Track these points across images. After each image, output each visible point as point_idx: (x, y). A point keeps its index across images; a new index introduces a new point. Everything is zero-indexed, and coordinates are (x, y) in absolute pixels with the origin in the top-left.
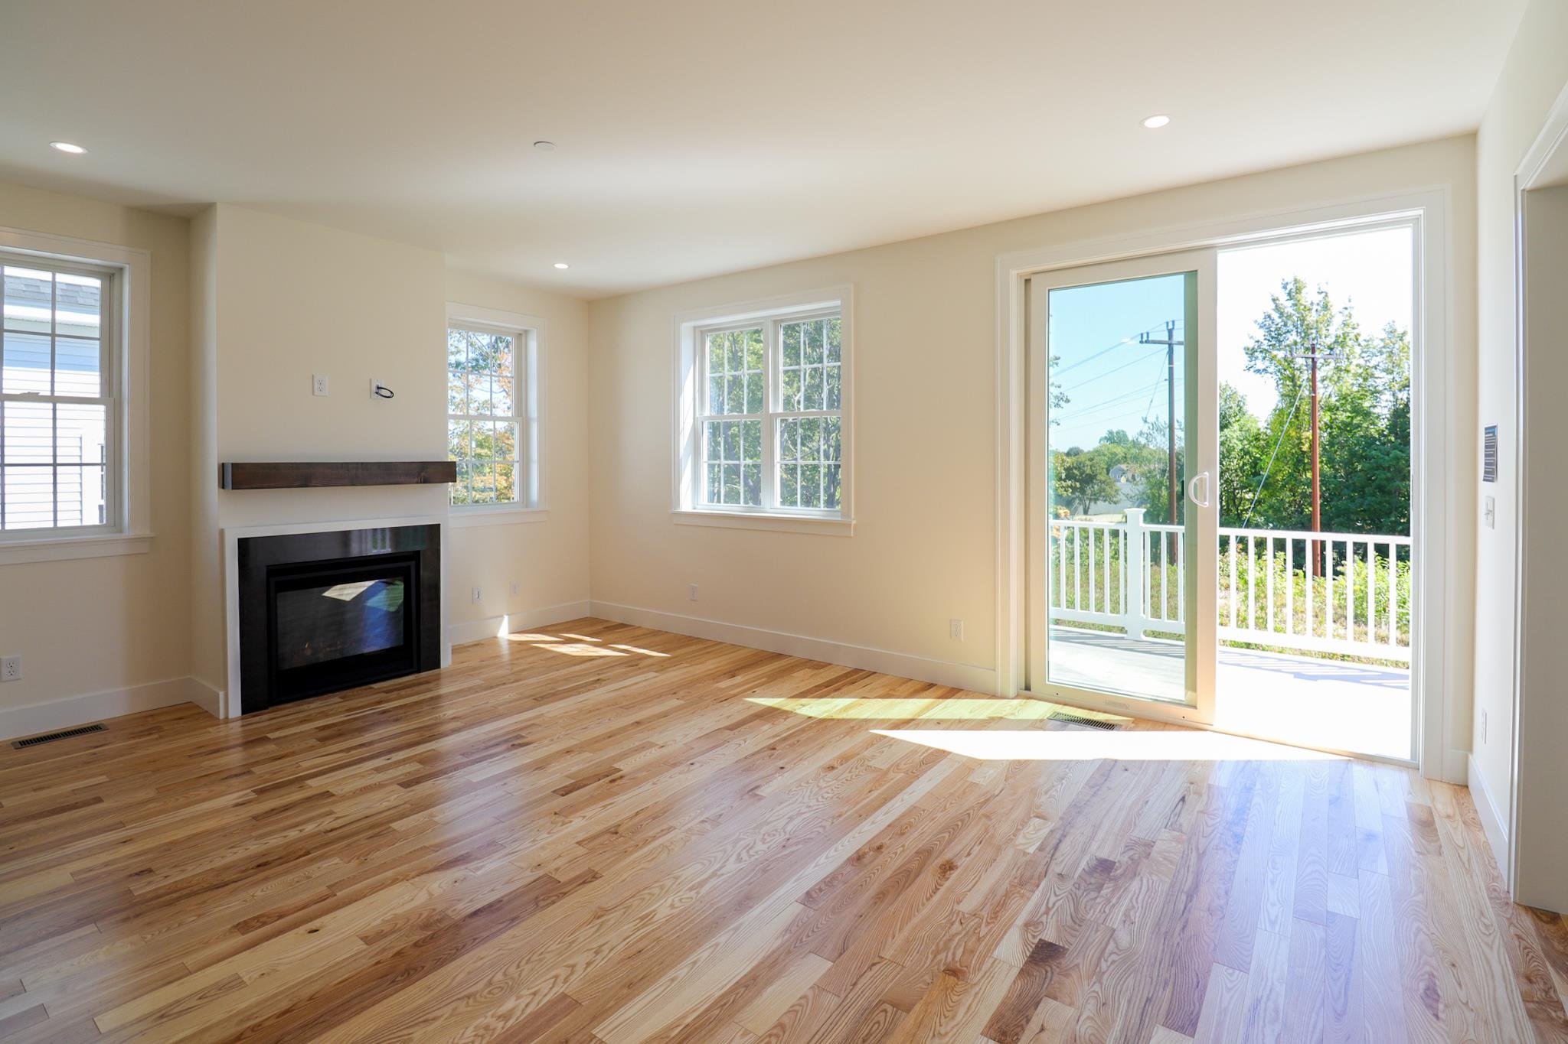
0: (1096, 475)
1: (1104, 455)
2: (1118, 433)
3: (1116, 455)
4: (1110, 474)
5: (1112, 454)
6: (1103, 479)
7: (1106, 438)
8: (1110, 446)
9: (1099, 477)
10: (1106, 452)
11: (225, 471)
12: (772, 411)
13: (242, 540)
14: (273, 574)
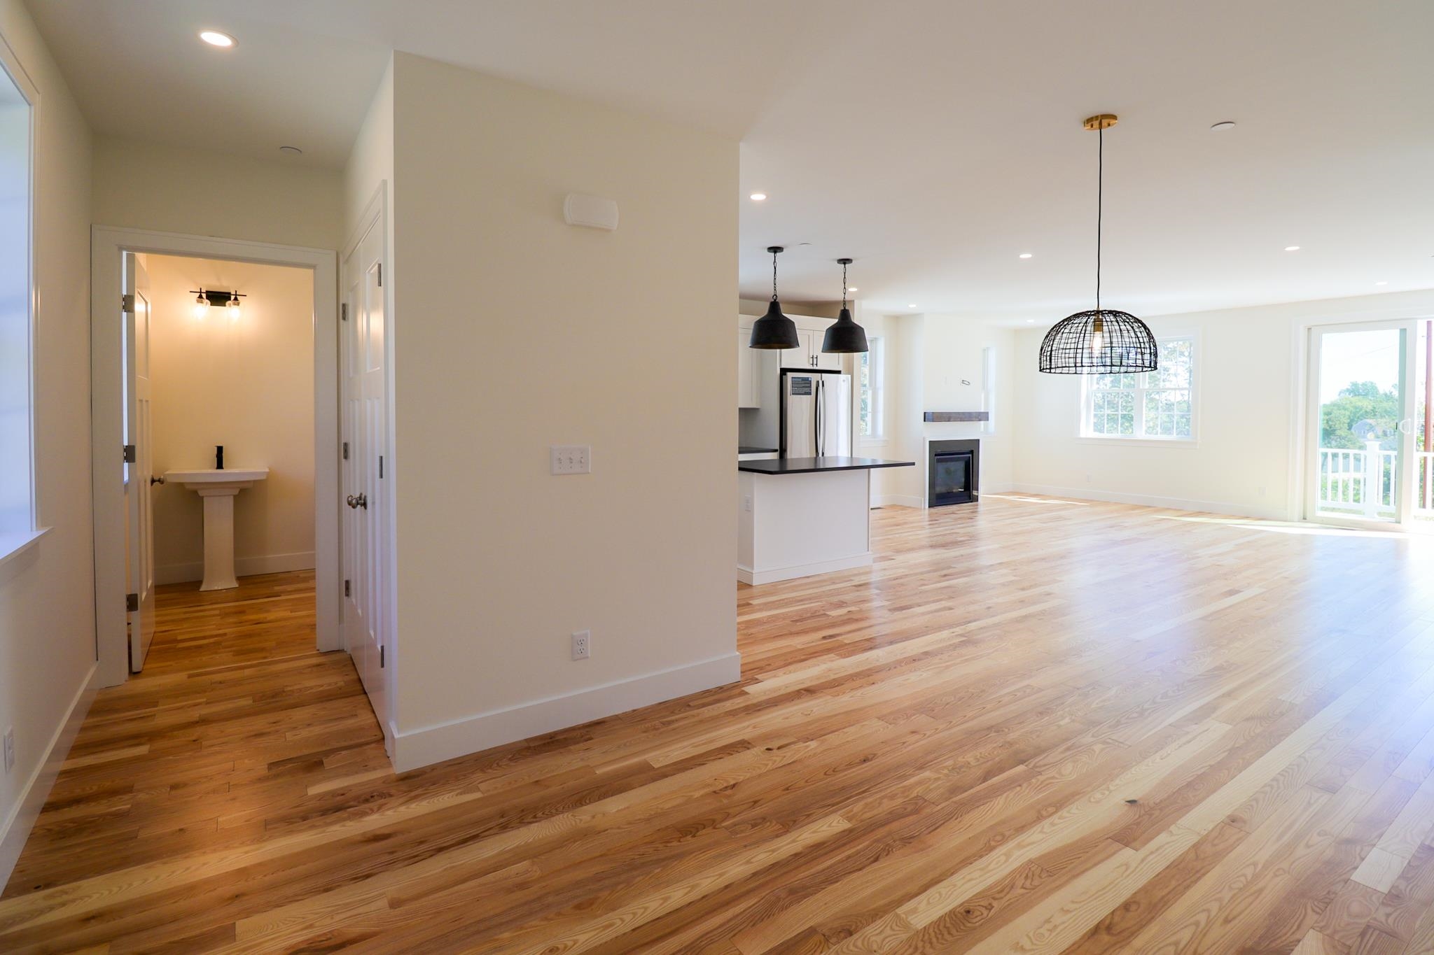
0: (1335, 430)
1: (1345, 409)
2: (1363, 384)
3: (1361, 409)
4: (1353, 430)
5: (1356, 408)
6: (1343, 434)
7: (1348, 390)
8: (1352, 399)
9: (1338, 432)
10: (1348, 406)
11: (926, 415)
12: (1141, 387)
13: (930, 442)
14: (936, 455)
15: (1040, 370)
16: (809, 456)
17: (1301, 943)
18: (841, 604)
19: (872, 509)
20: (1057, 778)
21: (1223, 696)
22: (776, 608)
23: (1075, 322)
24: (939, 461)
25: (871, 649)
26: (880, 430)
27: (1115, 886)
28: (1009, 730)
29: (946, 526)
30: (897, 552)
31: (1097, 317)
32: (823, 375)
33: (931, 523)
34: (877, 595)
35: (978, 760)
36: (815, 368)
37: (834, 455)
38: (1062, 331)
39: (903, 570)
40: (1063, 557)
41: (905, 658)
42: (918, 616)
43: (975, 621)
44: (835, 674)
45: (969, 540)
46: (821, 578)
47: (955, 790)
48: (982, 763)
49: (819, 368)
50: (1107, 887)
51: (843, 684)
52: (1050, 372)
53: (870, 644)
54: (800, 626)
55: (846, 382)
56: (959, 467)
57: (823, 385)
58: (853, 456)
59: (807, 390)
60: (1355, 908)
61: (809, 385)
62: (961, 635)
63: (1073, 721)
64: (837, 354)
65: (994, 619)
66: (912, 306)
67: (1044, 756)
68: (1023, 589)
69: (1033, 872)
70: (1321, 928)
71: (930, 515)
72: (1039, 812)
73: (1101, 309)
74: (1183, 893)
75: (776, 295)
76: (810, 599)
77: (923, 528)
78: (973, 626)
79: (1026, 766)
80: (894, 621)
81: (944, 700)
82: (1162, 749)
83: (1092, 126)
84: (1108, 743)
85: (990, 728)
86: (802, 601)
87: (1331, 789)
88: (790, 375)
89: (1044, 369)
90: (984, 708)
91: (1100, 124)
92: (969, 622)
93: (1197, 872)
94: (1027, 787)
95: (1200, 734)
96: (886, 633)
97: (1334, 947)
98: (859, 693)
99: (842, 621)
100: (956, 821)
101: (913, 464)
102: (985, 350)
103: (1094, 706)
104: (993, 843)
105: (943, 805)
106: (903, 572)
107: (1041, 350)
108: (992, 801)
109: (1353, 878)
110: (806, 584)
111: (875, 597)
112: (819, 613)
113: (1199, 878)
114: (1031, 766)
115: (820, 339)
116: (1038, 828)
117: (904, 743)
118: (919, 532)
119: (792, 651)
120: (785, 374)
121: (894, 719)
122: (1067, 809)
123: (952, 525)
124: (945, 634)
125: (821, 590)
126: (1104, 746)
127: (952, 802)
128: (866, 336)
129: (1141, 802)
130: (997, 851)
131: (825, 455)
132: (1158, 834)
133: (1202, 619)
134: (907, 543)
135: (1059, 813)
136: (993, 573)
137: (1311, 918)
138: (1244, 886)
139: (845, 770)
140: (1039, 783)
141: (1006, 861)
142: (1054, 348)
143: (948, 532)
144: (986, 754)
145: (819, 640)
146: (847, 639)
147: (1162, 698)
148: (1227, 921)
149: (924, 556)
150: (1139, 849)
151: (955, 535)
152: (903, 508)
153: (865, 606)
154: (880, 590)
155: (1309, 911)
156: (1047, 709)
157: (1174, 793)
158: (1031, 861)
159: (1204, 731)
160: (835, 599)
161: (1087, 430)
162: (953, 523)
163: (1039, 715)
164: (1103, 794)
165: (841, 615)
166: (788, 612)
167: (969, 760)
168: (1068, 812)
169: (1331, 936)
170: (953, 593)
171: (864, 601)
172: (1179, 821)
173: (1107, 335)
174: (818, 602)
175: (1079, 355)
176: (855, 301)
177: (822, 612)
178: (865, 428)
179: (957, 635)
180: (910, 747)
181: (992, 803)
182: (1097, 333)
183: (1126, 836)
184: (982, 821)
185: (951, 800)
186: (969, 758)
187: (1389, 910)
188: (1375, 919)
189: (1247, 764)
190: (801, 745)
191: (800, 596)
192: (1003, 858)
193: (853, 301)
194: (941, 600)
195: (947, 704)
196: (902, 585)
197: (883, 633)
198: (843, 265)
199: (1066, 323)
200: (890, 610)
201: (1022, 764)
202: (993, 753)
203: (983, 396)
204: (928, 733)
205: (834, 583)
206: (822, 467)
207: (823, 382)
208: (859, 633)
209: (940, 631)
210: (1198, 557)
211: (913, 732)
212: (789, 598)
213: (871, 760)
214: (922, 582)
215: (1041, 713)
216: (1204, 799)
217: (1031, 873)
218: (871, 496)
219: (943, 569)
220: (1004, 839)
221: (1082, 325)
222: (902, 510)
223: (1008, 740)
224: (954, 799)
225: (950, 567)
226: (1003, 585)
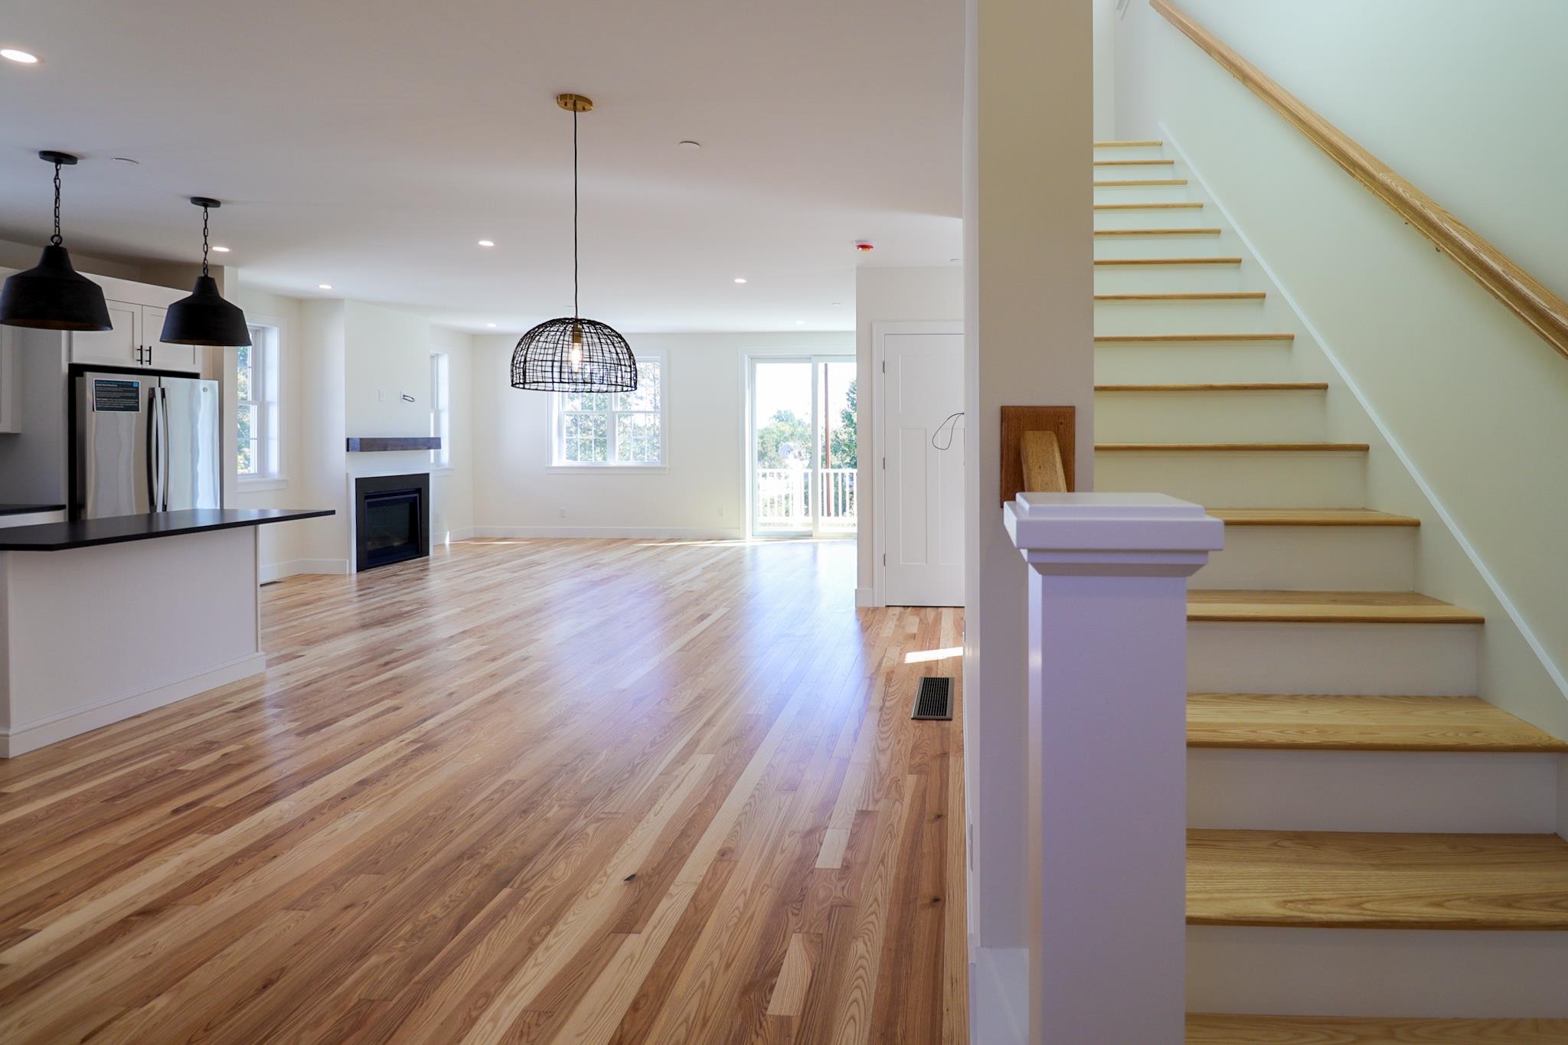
0: (767, 452)
1: (773, 433)
2: (785, 412)
3: (784, 432)
4: (779, 452)
5: (780, 432)
6: (773, 456)
8: (779, 424)
9: (769, 454)
10: (775, 431)
11: (350, 442)
12: (613, 410)
13: (356, 479)
14: (366, 498)
15: (513, 385)
16: (135, 513)
17: (787, 952)
18: (209, 746)
19: (261, 585)
20: (549, 887)
21: (705, 725)
22: (68, 788)
23: (552, 329)
24: (370, 505)
25: (268, 803)
26: (274, 465)
27: (622, 987)
28: (486, 848)
29: (385, 594)
30: (308, 644)
31: (576, 327)
32: (163, 379)
33: (361, 593)
34: (275, 716)
35: (447, 907)
36: (146, 366)
37: (188, 507)
38: (537, 339)
39: (319, 669)
40: (538, 611)
41: (328, 800)
42: (347, 731)
43: (432, 716)
44: (200, 866)
45: (418, 609)
46: (162, 714)
47: (414, 967)
48: (454, 909)
49: (153, 366)
50: (612, 995)
51: (217, 877)
52: (524, 388)
53: (267, 796)
54: (123, 805)
55: (208, 392)
56: (402, 513)
57: (163, 395)
58: (225, 508)
59: (131, 403)
60: (822, 894)
61: (134, 394)
62: (414, 742)
63: (562, 807)
64: (192, 346)
65: (457, 708)
66: (325, 287)
67: (532, 865)
68: (494, 660)
69: (529, 1024)
70: (800, 928)
71: (359, 582)
72: (530, 940)
73: (579, 318)
74: (688, 956)
75: (59, 235)
76: (144, 753)
77: (349, 602)
78: (429, 725)
79: (511, 887)
80: (308, 748)
81: (393, 841)
82: (655, 803)
83: (566, 105)
84: (602, 819)
85: (460, 857)
86: (126, 759)
87: (793, 787)
88: (91, 378)
89: (516, 384)
90: (452, 832)
91: (575, 104)
92: (425, 720)
93: (698, 927)
94: (514, 914)
95: (687, 774)
96: (295, 770)
97: (811, 941)
98: (248, 881)
99: (211, 773)
100: (421, 1009)
101: (333, 512)
102: (434, 357)
103: (584, 780)
104: (474, 1014)
105: (400, 994)
106: (320, 672)
107: (513, 360)
108: (469, 955)
109: (816, 866)
110: (132, 730)
111: (272, 720)
112: (165, 772)
113: (700, 933)
114: (516, 886)
115: (156, 321)
116: (531, 961)
117: (333, 930)
118: (342, 609)
119: (108, 855)
120: (82, 375)
121: (313, 900)
122: (562, 921)
123: (393, 592)
124: (390, 746)
125: (168, 731)
126: (598, 824)
127: (414, 984)
128: (247, 323)
129: (639, 874)
130: (480, 1022)
131: (168, 510)
132: (659, 901)
133: (680, 650)
134: (325, 628)
135: (554, 931)
136: (454, 646)
137: (793, 920)
138: (739, 919)
139: (228, 1018)
140: (529, 902)
141: (494, 1028)
142: (528, 359)
143: (388, 602)
144: (458, 894)
145: (169, 818)
146: (221, 801)
147: (651, 747)
148: (728, 966)
149: (350, 644)
150: (642, 930)
151: (398, 605)
152: (316, 577)
153: (252, 740)
154: (281, 707)
155: (790, 914)
156: (531, 804)
157: (670, 848)
158: (525, 1011)
159: (691, 769)
160: (196, 742)
161: (559, 459)
162: (397, 588)
163: (523, 815)
164: (601, 882)
165: (208, 766)
166: (95, 787)
167: (434, 913)
168: (564, 924)
169: (807, 932)
170: (399, 687)
171: (253, 730)
172: (676, 880)
173: (586, 348)
174: (161, 753)
175: (556, 369)
176: (225, 267)
177: (169, 770)
178: (246, 464)
179: (408, 744)
180: (345, 931)
181: (471, 957)
182: (576, 344)
183: (627, 922)
184: (456, 991)
185: (413, 981)
186: (435, 909)
187: (843, 883)
188: (835, 897)
189: (730, 788)
190: (137, 1012)
191: (122, 753)
192: (489, 1027)
193: (222, 267)
194: (382, 699)
195: (399, 845)
196: (319, 691)
197: (289, 773)
198: (203, 208)
199: (541, 330)
200: (299, 734)
201: (506, 887)
202: (467, 888)
203: (432, 415)
204: (371, 899)
205: (192, 715)
206: (162, 529)
207: (163, 390)
208: (242, 786)
209: (383, 744)
210: (673, 586)
211: (347, 907)
212: (99, 761)
213: (278, 979)
214: (353, 680)
215: (525, 812)
216: (697, 842)
217: (526, 1026)
218: (261, 566)
219: (383, 655)
220: (489, 998)
221: (559, 333)
222: (314, 580)
223: (486, 862)
224: (416, 979)
225: (392, 651)
226: (469, 659)
